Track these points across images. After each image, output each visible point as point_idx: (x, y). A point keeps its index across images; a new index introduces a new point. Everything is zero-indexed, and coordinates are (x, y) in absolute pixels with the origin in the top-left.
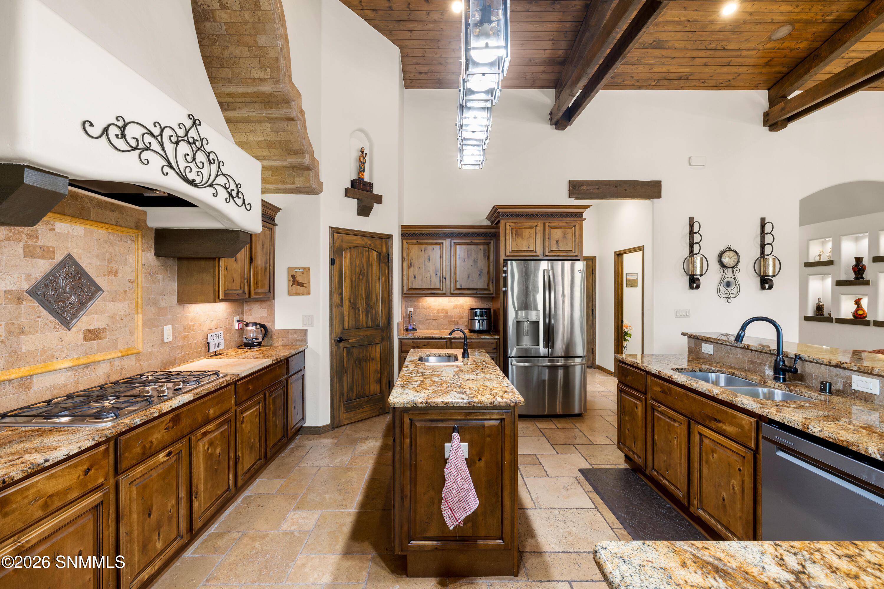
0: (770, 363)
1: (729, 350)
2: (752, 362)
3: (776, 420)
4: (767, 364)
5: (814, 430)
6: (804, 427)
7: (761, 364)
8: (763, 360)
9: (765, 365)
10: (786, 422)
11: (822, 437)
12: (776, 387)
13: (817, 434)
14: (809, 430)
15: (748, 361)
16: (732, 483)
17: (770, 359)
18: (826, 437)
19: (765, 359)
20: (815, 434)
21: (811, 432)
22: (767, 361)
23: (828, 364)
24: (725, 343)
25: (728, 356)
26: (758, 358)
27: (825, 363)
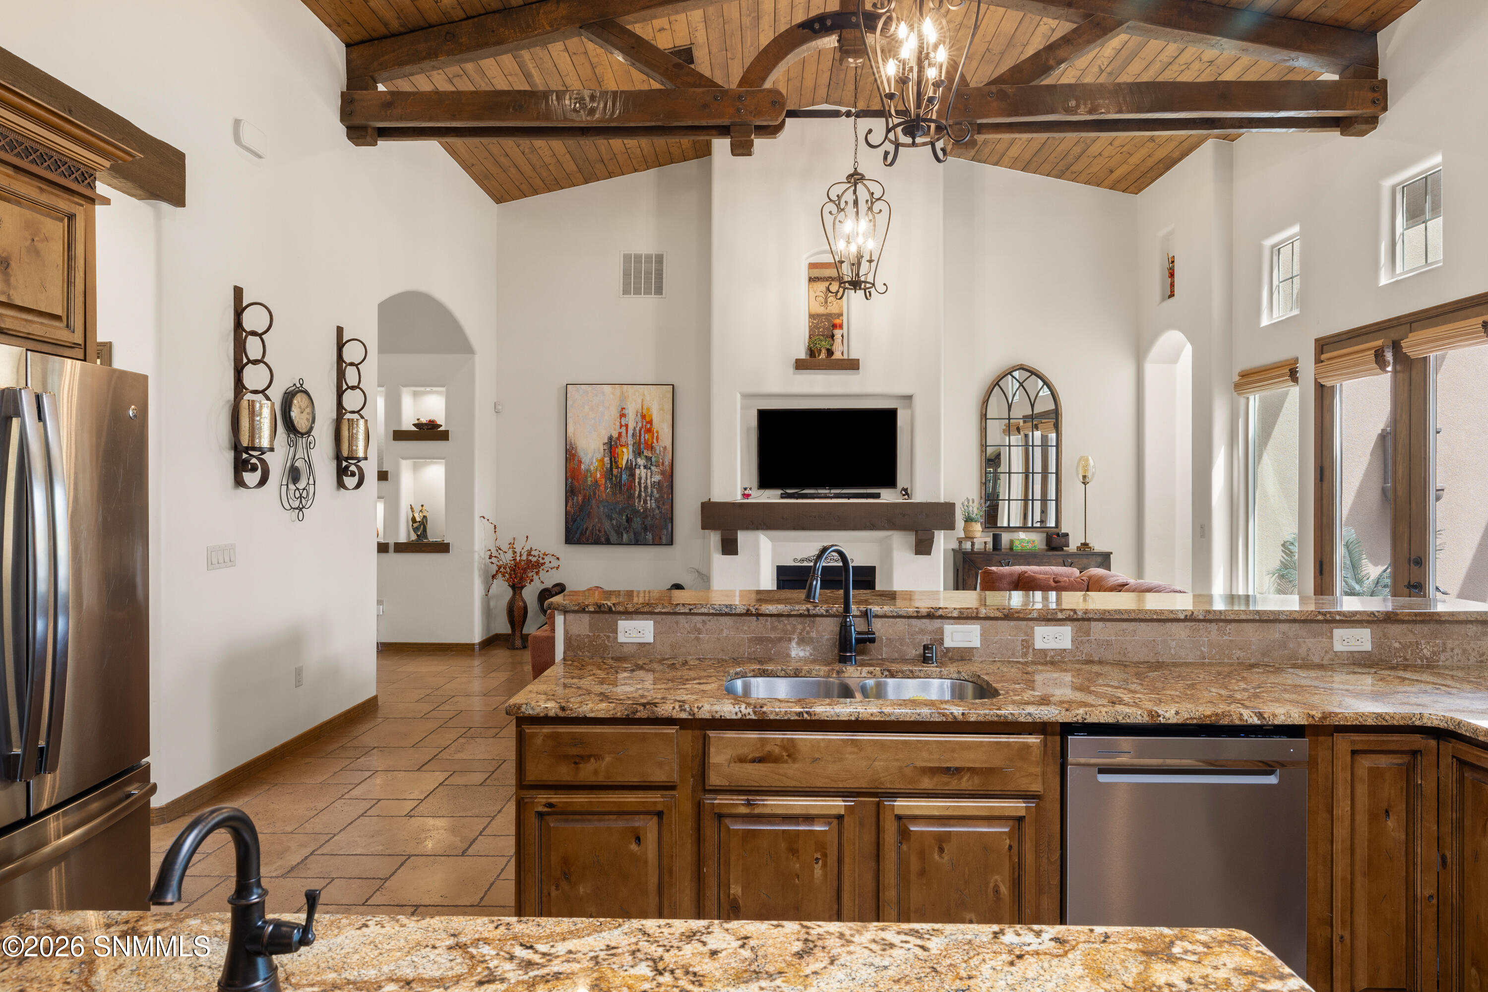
0: (800, 634)
1: (699, 625)
2: (760, 640)
3: (1102, 721)
4: (795, 636)
5: (1167, 715)
6: (1153, 717)
7: (780, 639)
8: (785, 631)
9: (790, 640)
10: (1120, 718)
11: (1179, 722)
12: (864, 674)
13: (1173, 720)
14: (1161, 719)
15: (750, 640)
16: (992, 885)
17: (800, 627)
18: (1187, 719)
19: (789, 628)
20: (1170, 722)
21: (1163, 721)
22: (793, 632)
23: (915, 614)
24: (695, 611)
25: (698, 639)
26: (774, 628)
27: (911, 614)
